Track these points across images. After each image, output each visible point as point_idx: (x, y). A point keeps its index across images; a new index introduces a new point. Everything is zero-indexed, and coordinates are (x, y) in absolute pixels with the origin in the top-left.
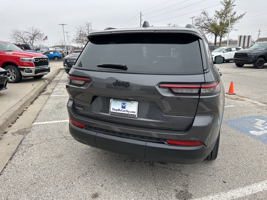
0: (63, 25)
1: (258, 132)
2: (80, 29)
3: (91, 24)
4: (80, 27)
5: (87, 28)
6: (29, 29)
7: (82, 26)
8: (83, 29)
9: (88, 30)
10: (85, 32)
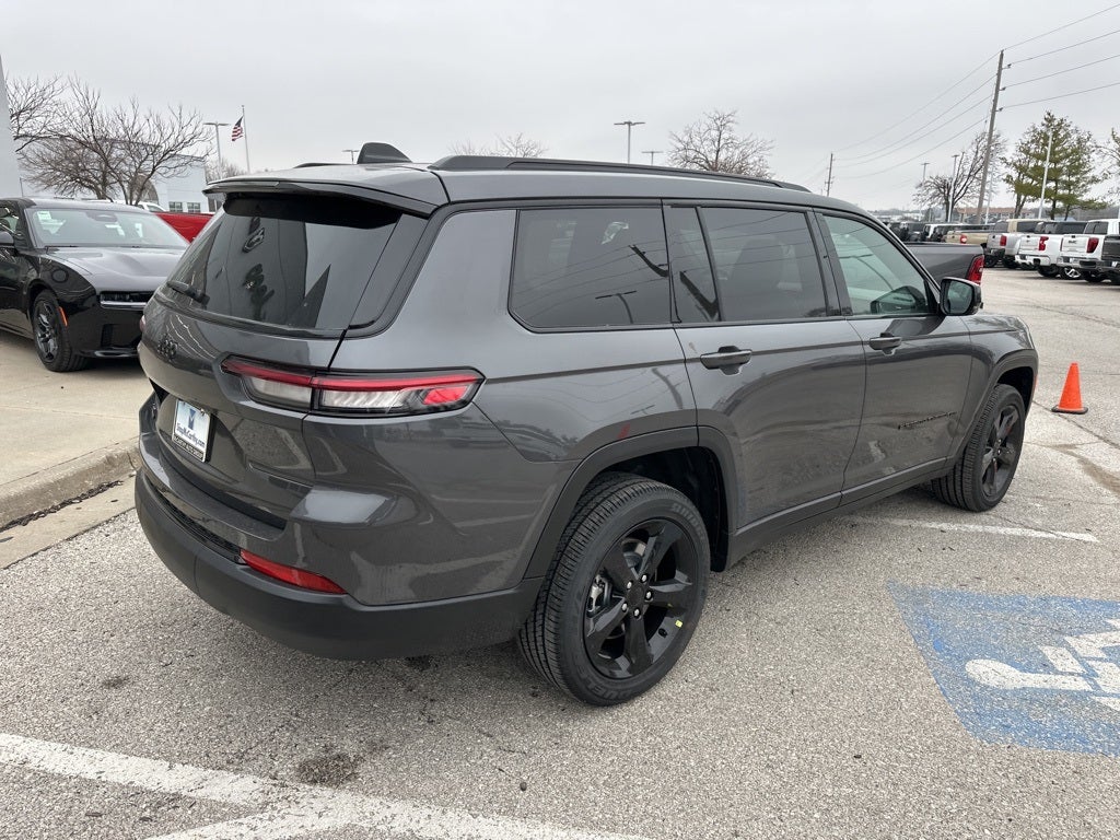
0: (629, 123)
1: (1014, 673)
2: (686, 139)
3: (731, 119)
4: (689, 132)
5: (715, 134)
6: (509, 144)
7: (695, 128)
8: (697, 141)
9: (716, 143)
10: (702, 150)
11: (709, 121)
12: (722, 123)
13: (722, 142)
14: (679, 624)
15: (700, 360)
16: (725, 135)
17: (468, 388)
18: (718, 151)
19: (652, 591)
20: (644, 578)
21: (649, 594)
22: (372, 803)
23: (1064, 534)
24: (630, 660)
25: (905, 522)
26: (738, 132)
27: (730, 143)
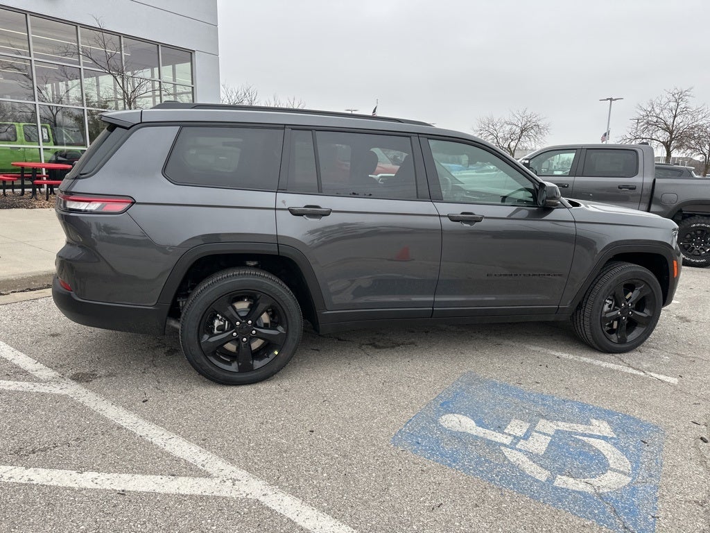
3: (688, 93)
4: (652, 104)
5: (673, 104)
7: (658, 101)
8: (658, 110)
9: (674, 112)
10: (661, 116)
11: (670, 96)
12: (679, 97)
13: (678, 110)
14: (276, 353)
15: (288, 209)
16: (682, 105)
17: (126, 205)
18: (675, 116)
19: (256, 330)
20: (250, 322)
21: (254, 332)
22: (91, 395)
23: (652, 374)
24: (238, 364)
25: (538, 349)
26: (693, 104)
27: (685, 111)
